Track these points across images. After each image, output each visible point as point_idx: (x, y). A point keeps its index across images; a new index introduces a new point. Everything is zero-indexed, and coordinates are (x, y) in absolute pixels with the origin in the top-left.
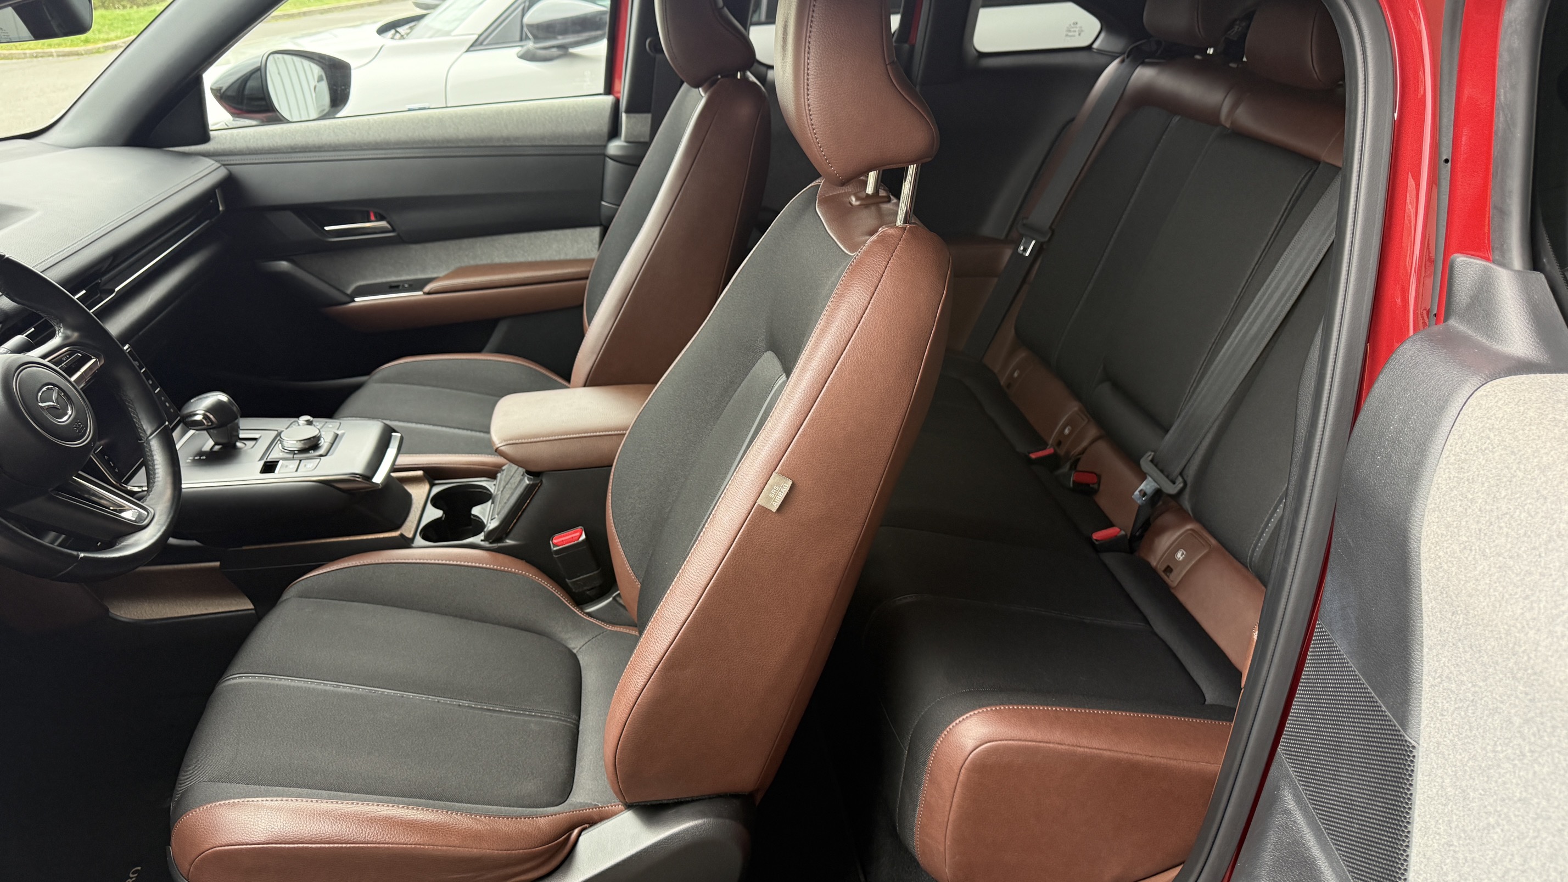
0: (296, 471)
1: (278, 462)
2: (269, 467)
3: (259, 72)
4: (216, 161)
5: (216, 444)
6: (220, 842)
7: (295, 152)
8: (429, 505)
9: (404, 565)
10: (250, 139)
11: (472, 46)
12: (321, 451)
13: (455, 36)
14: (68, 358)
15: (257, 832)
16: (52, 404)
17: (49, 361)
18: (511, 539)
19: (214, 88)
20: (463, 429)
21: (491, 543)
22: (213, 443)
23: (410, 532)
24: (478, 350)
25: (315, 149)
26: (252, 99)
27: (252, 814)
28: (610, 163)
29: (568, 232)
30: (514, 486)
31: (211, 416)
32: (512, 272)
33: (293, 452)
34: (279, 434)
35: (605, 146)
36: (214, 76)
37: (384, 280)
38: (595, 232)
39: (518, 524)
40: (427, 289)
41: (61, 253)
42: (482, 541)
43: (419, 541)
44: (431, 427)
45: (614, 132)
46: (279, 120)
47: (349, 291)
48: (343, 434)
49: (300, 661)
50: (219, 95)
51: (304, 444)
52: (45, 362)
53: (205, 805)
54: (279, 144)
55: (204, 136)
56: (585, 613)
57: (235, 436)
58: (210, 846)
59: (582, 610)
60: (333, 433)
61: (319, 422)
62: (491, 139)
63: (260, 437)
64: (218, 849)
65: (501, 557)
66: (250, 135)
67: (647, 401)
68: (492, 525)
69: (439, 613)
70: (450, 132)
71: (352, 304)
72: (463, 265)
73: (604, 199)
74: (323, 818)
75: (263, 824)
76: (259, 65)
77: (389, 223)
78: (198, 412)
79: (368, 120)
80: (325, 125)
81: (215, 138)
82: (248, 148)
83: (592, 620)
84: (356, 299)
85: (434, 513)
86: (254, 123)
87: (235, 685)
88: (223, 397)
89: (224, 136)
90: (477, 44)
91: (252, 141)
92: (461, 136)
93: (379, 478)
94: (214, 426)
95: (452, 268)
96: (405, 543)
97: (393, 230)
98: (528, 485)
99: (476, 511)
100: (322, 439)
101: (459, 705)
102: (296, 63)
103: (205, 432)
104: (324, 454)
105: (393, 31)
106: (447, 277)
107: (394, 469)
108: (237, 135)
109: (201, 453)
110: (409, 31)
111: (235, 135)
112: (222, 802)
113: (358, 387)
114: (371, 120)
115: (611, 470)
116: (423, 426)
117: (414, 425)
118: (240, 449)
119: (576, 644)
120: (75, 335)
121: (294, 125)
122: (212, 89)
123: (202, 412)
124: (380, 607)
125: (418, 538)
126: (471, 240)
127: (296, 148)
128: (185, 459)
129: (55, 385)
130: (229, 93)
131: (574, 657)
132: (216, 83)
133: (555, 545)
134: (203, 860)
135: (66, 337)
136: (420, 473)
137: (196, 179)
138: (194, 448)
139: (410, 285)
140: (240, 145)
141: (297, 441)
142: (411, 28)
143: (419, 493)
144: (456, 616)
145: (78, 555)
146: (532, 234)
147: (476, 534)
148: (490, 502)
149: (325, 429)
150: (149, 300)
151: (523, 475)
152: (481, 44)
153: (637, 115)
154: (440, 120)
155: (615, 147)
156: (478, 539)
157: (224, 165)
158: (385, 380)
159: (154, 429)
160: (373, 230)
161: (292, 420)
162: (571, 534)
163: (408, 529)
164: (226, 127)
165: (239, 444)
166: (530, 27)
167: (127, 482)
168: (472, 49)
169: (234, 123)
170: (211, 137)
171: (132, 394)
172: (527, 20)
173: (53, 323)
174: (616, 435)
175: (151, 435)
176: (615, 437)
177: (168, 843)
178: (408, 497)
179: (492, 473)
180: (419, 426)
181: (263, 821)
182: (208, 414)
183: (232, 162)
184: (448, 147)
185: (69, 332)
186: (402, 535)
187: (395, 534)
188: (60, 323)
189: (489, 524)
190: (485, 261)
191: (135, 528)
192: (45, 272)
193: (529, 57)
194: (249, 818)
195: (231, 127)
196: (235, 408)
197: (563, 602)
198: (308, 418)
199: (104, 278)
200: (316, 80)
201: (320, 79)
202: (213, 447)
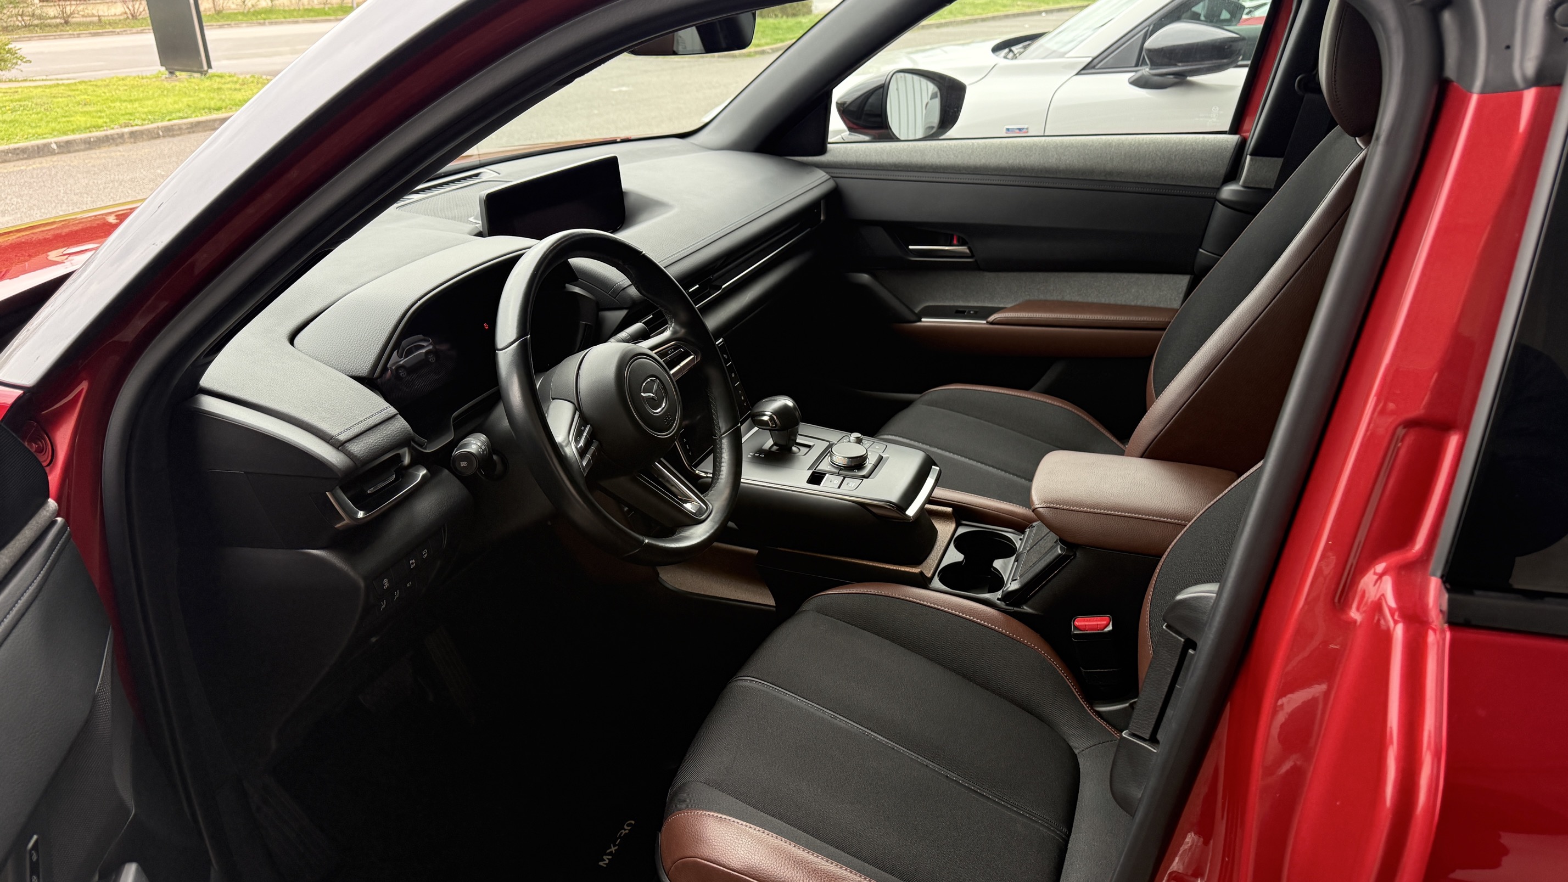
0: (839, 487)
1: (825, 474)
2: (816, 478)
3: (882, 89)
4: (827, 173)
5: (775, 444)
6: (702, 854)
7: (898, 171)
8: (952, 545)
9: (918, 605)
10: (860, 154)
11: (1084, 69)
12: (864, 472)
13: (1068, 58)
14: (673, 352)
15: (735, 857)
16: (652, 395)
17: (655, 353)
18: (1029, 607)
19: (839, 102)
20: (998, 469)
21: (1007, 605)
22: (772, 443)
23: (930, 571)
24: (1026, 388)
25: (916, 169)
26: (870, 115)
27: (735, 837)
28: (1219, 208)
29: (1153, 277)
30: (1043, 551)
31: (775, 417)
32: (1081, 313)
33: (840, 468)
34: (831, 446)
35: (1218, 190)
36: (842, 92)
37: (952, 304)
38: (1183, 281)
39: (1040, 593)
40: (991, 319)
41: (686, 250)
42: (998, 599)
43: (936, 583)
44: (967, 460)
45: (1232, 174)
46: (891, 138)
47: (917, 310)
48: (888, 458)
49: (805, 681)
50: (842, 109)
51: (851, 462)
52: (653, 353)
53: (696, 810)
54: (885, 162)
55: (821, 149)
56: (1094, 710)
57: (793, 440)
58: (692, 854)
59: (1091, 706)
60: (878, 455)
61: (867, 441)
62: (1092, 172)
63: (814, 445)
64: (699, 860)
65: (1015, 623)
66: (862, 150)
67: (1221, 495)
68: (1013, 586)
69: (942, 665)
70: (1052, 161)
71: (919, 324)
72: (1032, 298)
73: (1203, 247)
74: (797, 867)
75: (742, 853)
76: (883, 82)
77: (969, 248)
78: (766, 413)
79: (973, 143)
80: (931, 146)
81: (831, 150)
82: (857, 162)
83: (1101, 722)
84: (923, 320)
85: (954, 556)
86: (867, 138)
87: (745, 687)
88: (790, 403)
89: (839, 150)
90: (1089, 68)
91: (862, 156)
92: (1062, 167)
93: (911, 511)
94: (777, 428)
95: (1020, 300)
96: (923, 582)
97: (972, 256)
98: (1060, 555)
99: (998, 564)
100: (868, 459)
101: (947, 776)
102: (915, 81)
103: (768, 431)
104: (867, 476)
105: (1007, 50)
106: (1012, 309)
107: (930, 500)
108: (850, 150)
109: (761, 451)
110: (1022, 50)
111: (848, 149)
112: (712, 813)
113: (907, 404)
114: (976, 144)
115: (1159, 561)
116: (959, 458)
117: (951, 455)
118: (795, 453)
119: (1079, 744)
120: (682, 331)
121: (902, 144)
122: (837, 103)
123: (770, 414)
124: (888, 642)
125: (936, 579)
126: (1046, 274)
127: (900, 167)
128: (747, 455)
129: (657, 378)
130: (851, 108)
131: (1074, 758)
132: (841, 98)
133: (1077, 628)
134: (684, 864)
135: (674, 332)
136: (949, 509)
137: (808, 189)
138: (755, 445)
139: (976, 313)
140: (852, 158)
141: (845, 458)
142: (1025, 48)
143: (945, 530)
144: (958, 674)
145: (644, 541)
146: (1112, 275)
147: (993, 590)
148: (1013, 558)
149: (871, 449)
150: (747, 298)
151: (1055, 542)
152: (1094, 67)
153: (1264, 159)
154: (1044, 149)
155: (1228, 191)
156: (995, 596)
157: (833, 177)
158: (932, 404)
159: (727, 428)
160: (953, 255)
161: (845, 433)
162: (1096, 621)
163: (928, 567)
164: (842, 141)
165: (794, 449)
166: (1150, 51)
167: (696, 466)
168: (1083, 72)
169: (850, 137)
170: (828, 149)
171: (717, 392)
172: (1149, 44)
173: (667, 317)
174: (1173, 523)
175: (724, 434)
176: (1171, 525)
177: (659, 828)
178: (934, 532)
179: (1020, 526)
180: (956, 457)
181: (743, 849)
182: (773, 416)
183: (840, 175)
184: (1045, 177)
185: (678, 328)
186: (921, 573)
187: (916, 570)
188: (673, 318)
189: (1009, 585)
190: (1055, 297)
191: (694, 520)
192: (668, 268)
193: (1140, 83)
194: (731, 840)
195: (846, 141)
196: (798, 414)
197: (1073, 692)
198: (858, 435)
199: (716, 275)
200: (929, 98)
201: (934, 96)
202: (772, 446)
